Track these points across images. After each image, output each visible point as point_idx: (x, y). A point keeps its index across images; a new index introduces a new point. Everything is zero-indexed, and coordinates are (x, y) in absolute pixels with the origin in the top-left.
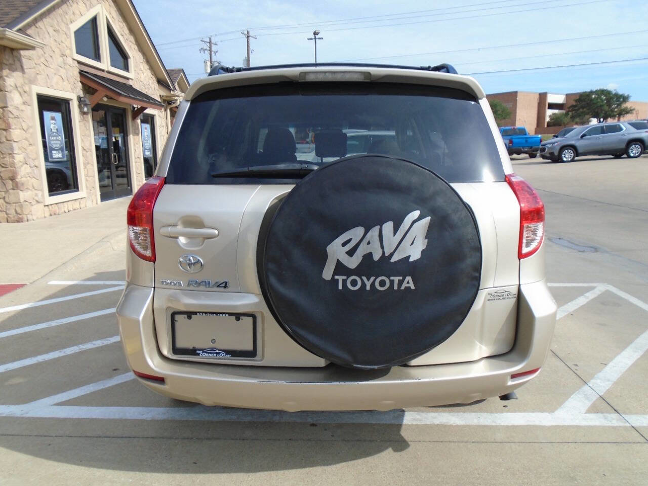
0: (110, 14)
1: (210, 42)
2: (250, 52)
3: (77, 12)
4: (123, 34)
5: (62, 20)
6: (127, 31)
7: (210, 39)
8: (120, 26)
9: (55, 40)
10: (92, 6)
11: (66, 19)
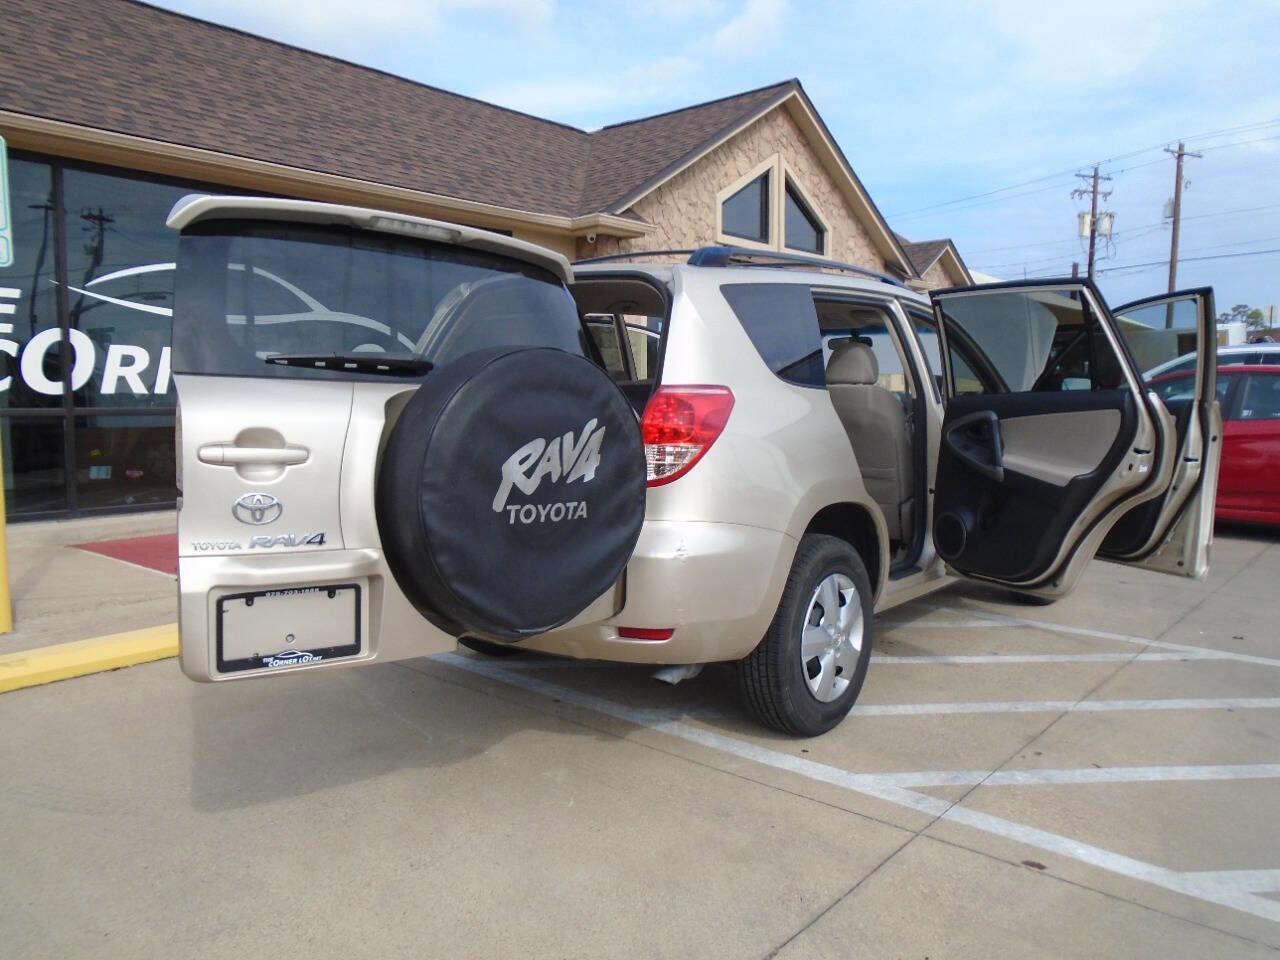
0: (796, 165)
1: (1096, 177)
2: (1183, 185)
3: (733, 172)
4: (817, 192)
5: (705, 187)
6: (825, 187)
7: (1096, 170)
8: (812, 182)
9: (689, 219)
10: (761, 158)
11: (712, 184)
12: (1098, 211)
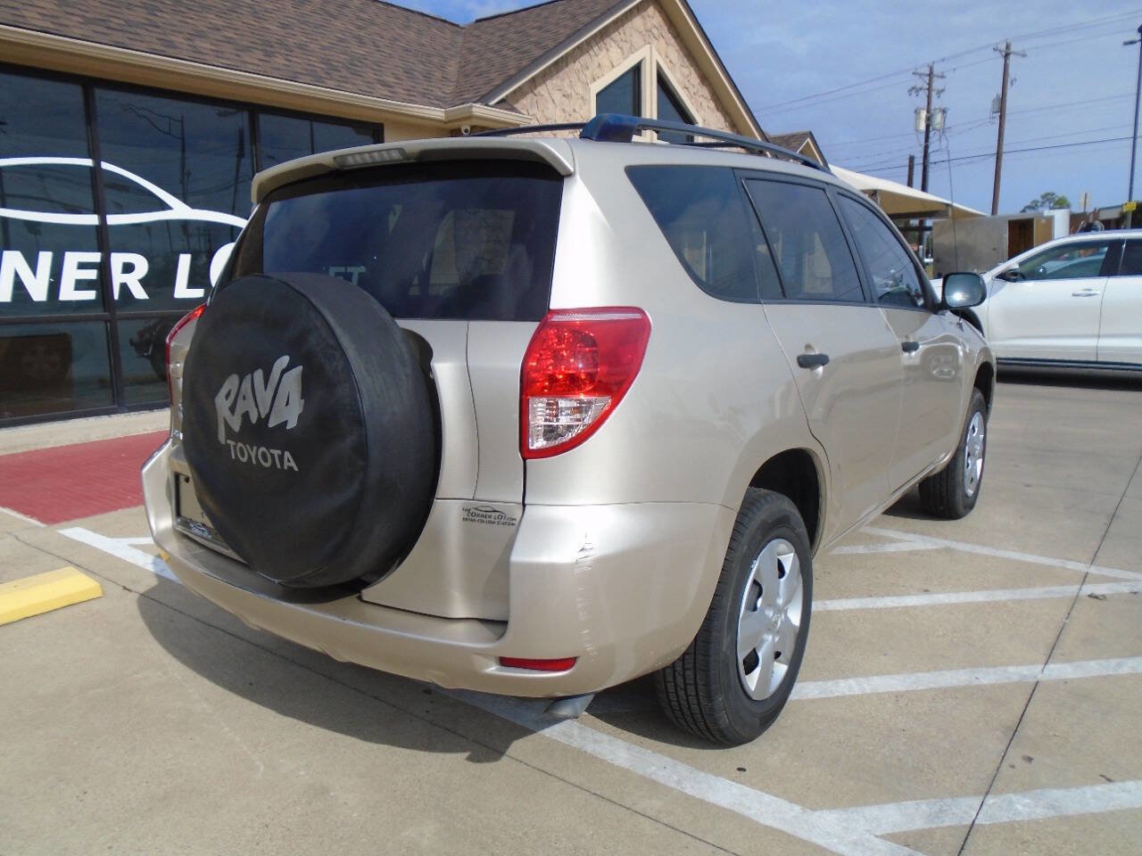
1: (931, 75)
2: (1009, 84)
3: (606, 63)
5: (579, 79)
7: (931, 69)
9: (564, 110)
10: (633, 50)
11: (586, 76)
12: (933, 107)
